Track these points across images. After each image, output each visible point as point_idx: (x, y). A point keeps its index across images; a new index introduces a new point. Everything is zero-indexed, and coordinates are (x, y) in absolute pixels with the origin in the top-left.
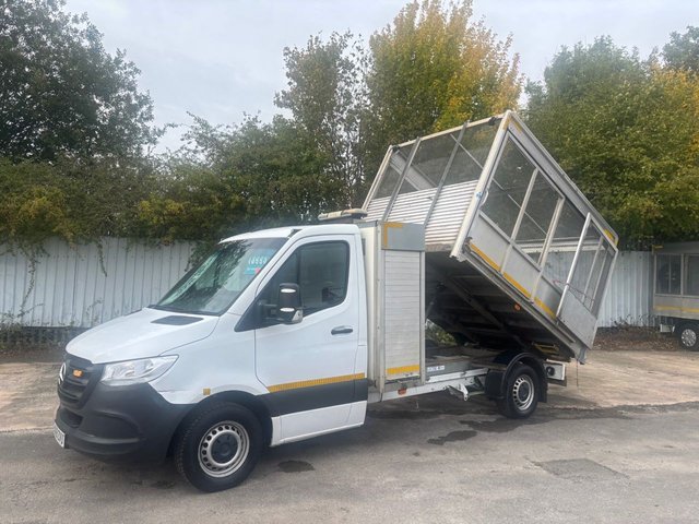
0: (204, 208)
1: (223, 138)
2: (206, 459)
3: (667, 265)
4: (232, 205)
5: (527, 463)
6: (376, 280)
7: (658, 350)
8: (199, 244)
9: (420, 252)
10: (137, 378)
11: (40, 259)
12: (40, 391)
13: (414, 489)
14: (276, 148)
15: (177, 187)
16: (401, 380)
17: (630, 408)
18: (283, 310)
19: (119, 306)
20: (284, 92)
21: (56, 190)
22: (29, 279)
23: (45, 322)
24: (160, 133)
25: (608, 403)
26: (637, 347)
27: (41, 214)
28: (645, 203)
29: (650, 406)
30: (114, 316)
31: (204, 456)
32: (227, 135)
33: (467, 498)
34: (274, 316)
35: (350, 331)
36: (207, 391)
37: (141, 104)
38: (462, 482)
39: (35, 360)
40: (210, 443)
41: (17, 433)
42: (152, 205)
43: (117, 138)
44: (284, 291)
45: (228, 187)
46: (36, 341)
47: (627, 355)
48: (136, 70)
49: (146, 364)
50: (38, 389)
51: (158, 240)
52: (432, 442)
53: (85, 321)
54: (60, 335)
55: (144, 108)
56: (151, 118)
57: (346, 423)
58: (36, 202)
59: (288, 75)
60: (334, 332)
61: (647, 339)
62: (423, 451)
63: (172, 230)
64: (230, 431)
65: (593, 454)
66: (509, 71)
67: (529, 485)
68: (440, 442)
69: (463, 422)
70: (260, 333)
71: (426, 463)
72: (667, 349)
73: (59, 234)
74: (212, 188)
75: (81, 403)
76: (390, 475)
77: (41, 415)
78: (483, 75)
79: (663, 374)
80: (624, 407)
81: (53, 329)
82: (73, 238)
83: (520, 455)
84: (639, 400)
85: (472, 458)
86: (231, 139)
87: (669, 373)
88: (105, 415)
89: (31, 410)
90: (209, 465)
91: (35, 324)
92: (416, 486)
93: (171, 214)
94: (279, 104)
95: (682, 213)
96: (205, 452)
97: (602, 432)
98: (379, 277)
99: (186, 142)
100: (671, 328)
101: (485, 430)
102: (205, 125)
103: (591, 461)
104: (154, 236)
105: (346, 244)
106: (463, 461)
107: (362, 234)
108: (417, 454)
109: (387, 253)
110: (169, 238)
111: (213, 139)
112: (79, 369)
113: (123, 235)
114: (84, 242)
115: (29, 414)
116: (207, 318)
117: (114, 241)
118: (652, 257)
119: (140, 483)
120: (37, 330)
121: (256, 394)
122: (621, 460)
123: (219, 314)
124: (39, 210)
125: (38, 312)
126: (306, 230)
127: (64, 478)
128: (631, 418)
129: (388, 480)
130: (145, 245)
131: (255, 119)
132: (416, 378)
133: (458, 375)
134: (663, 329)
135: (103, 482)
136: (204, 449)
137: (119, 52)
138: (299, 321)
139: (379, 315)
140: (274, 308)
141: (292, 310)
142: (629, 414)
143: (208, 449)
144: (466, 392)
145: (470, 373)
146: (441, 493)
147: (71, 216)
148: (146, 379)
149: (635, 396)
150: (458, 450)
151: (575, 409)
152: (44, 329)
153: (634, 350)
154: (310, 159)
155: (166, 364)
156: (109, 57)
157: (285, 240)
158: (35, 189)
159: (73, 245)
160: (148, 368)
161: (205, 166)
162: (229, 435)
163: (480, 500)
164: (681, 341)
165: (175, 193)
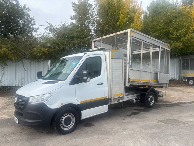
0: (53, 50)
1: (57, 29)
2: (62, 125)
3: (184, 62)
4: (61, 49)
5: (157, 121)
6: (110, 68)
7: (183, 86)
8: (51, 61)
9: (122, 59)
10: (40, 101)
11: (5, 67)
12: (8, 105)
13: (126, 131)
14: (73, 31)
15: (44, 44)
16: (118, 98)
17: (181, 103)
18: (84, 78)
19: (29, 80)
20: (73, 15)
21: (9, 46)
22: (2, 72)
23: (8, 85)
24: (38, 29)
25: (175, 102)
26: (177, 85)
27: (5, 53)
28: (178, 44)
29: (186, 102)
30: (28, 83)
31: (62, 124)
32: (58, 28)
33: (143, 133)
34: (81, 80)
35: (103, 84)
36: (62, 104)
37: (31, 20)
38: (140, 128)
39: (6, 96)
40: (63, 120)
41: (3, 118)
42: (37, 50)
43: (25, 30)
44: (84, 72)
45: (59, 43)
46: (5, 90)
47: (175, 88)
48: (30, 10)
49: (42, 96)
50: (7, 104)
51: (39, 60)
52: (127, 115)
53: (19, 84)
54: (12, 88)
55: (33, 22)
56: (34, 24)
57: (103, 111)
58: (3, 49)
59: (74, 10)
60: (98, 84)
61: (179, 83)
62: (126, 119)
63: (44, 57)
64: (69, 116)
65: (176, 117)
66: (139, 6)
67: (160, 128)
68: (129, 115)
69: (135, 109)
70: (77, 85)
71: (128, 122)
72: (185, 86)
73: (10, 59)
74: (55, 44)
75: (22, 109)
76: (118, 127)
77: (9, 112)
78: (131, 8)
79: (187, 93)
80: (179, 103)
81: (10, 87)
82: (15, 60)
83: (155, 119)
84: (183, 100)
85: (140, 120)
86: (59, 29)
87: (188, 92)
88: (31, 113)
89: (6, 111)
90: (64, 127)
91: (5, 86)
92: (127, 129)
93: (43, 52)
94: (72, 19)
95: (189, 47)
96: (62, 123)
97: (176, 110)
98: (111, 67)
99: (46, 30)
100: (186, 80)
101: (142, 111)
102: (51, 25)
103: (175, 119)
104: (38, 59)
105: (100, 58)
106: (138, 121)
107: (105, 54)
108: (124, 120)
109: (113, 60)
110: (43, 59)
111: (54, 29)
112: (21, 99)
113: (29, 59)
114: (18, 61)
115: (6, 112)
116: (60, 82)
117: (27, 61)
118: (180, 60)
119: (43, 132)
120: (6, 87)
121: (76, 104)
122: (184, 118)
123: (64, 80)
124: (4, 52)
125: (6, 82)
126: (88, 53)
127: (19, 132)
128: (182, 106)
129: (118, 128)
130: (36, 61)
131: (65, 24)
132: (122, 97)
133: (132, 96)
134: (183, 80)
135: (31, 133)
136: (61, 122)
137: (24, 5)
138: (89, 81)
139: (111, 79)
140: (81, 78)
141: (87, 78)
142: (181, 105)
143: (63, 122)
144: (135, 101)
145: (136, 95)
146: (135, 131)
147: (13, 53)
148: (43, 101)
149: (181, 99)
150: (135, 117)
151: (165, 104)
152: (7, 87)
153: (176, 86)
154: (83, 34)
155: (49, 96)
156: (22, 6)
157: (82, 57)
158: (2, 46)
159: (15, 62)
160: (43, 98)
161: (52, 38)
162: (69, 117)
163: (147, 133)
164: (189, 83)
165: (44, 46)
